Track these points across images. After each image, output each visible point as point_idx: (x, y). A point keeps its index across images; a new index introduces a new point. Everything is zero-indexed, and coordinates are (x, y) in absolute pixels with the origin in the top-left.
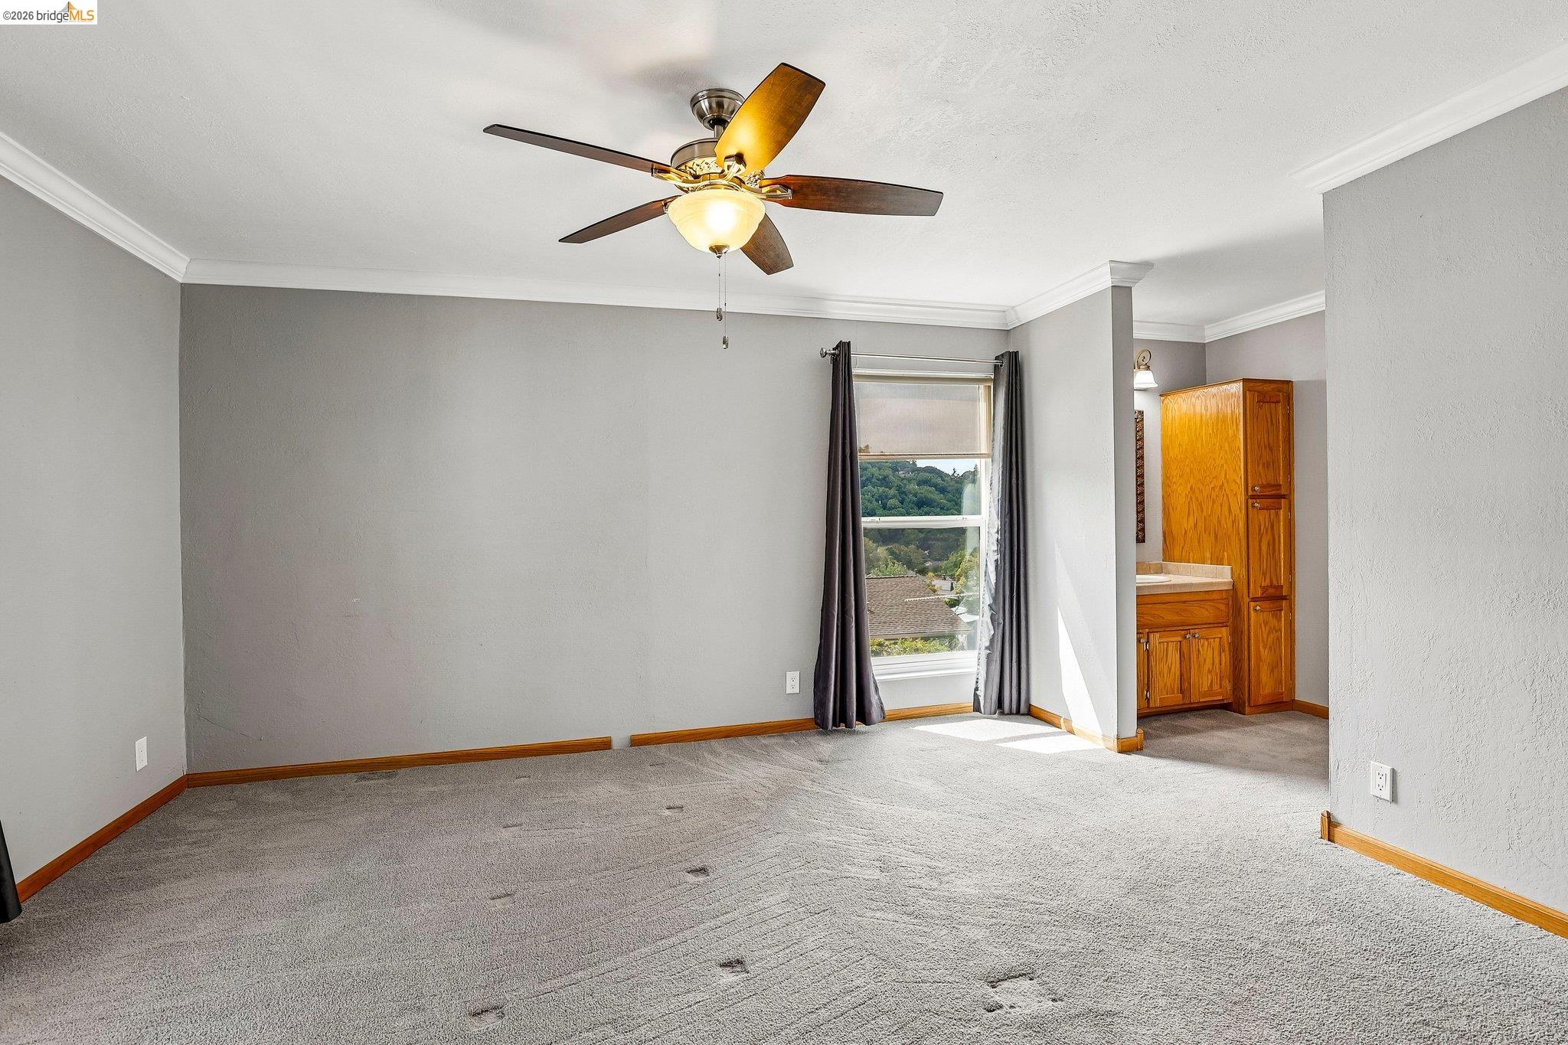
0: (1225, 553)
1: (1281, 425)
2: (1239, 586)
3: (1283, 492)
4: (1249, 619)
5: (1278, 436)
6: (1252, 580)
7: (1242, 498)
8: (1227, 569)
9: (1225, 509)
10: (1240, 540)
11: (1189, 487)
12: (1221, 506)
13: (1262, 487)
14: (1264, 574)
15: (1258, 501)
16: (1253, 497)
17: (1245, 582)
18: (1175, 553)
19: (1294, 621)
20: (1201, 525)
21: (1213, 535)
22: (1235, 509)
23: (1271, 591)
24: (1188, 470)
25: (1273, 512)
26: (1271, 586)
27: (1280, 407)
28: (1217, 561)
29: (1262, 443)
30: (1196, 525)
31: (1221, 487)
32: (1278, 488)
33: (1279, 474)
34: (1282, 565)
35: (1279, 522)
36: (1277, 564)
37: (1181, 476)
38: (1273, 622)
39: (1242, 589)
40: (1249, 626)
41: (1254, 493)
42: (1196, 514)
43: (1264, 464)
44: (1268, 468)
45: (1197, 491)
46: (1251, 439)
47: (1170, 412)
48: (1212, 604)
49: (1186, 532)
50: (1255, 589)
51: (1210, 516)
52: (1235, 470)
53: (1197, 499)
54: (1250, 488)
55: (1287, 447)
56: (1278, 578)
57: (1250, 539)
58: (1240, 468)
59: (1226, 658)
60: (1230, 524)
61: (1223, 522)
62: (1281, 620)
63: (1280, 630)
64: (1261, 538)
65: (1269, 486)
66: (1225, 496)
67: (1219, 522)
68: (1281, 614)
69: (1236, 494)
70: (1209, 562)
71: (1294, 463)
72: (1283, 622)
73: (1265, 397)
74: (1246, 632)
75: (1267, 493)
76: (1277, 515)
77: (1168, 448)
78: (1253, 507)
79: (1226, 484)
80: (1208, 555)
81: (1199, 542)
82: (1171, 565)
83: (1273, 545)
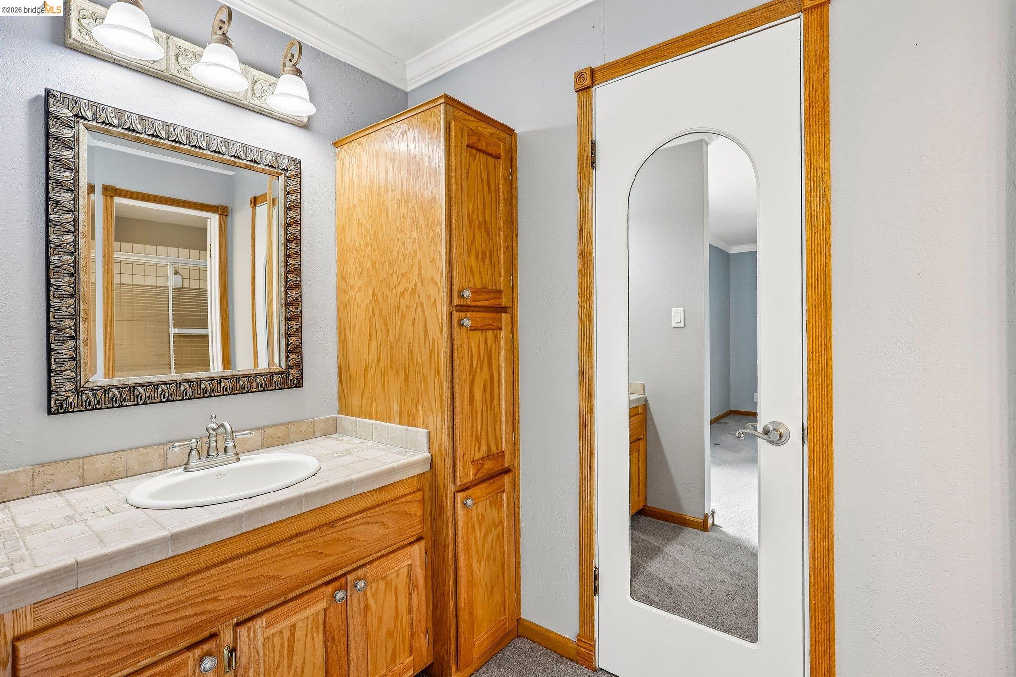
0: (420, 407)
1: (501, 194)
2: (439, 463)
3: (504, 302)
4: (455, 523)
5: (497, 211)
6: (459, 453)
7: (443, 309)
8: (421, 433)
9: (420, 328)
10: (441, 385)
11: (370, 292)
12: (414, 323)
13: (475, 291)
14: (478, 440)
15: (469, 315)
16: (461, 308)
17: (449, 459)
18: (353, 400)
19: (519, 503)
20: (386, 355)
21: (402, 373)
22: (433, 330)
23: (489, 465)
24: (369, 265)
25: (490, 334)
26: (489, 456)
27: (501, 164)
28: (408, 420)
29: (475, 219)
30: (379, 357)
31: (413, 291)
32: (497, 295)
33: (499, 273)
34: (503, 419)
35: (499, 350)
36: (496, 419)
37: (360, 275)
38: (492, 513)
39: (445, 470)
40: (456, 535)
41: (463, 302)
42: (379, 337)
43: (477, 253)
44: (483, 259)
45: (380, 299)
46: (457, 206)
47: (347, 171)
48: (393, 509)
49: (366, 367)
50: (464, 470)
51: (397, 341)
52: (433, 261)
53: (381, 310)
54: (455, 293)
55: (509, 233)
56: (497, 439)
57: (457, 381)
58: (440, 256)
59: (420, 598)
60: (426, 356)
61: (416, 351)
62: (502, 505)
63: (501, 522)
64: (474, 379)
65: (485, 290)
66: (419, 306)
67: (411, 352)
68: (501, 499)
69: (434, 303)
70: (397, 420)
71: (517, 258)
72: (505, 510)
73: (479, 140)
74: (451, 547)
75: (482, 303)
76: (496, 338)
77: (344, 228)
78: (461, 325)
79: (419, 285)
80: (396, 408)
81: (384, 384)
82: (348, 421)
83: (490, 388)
